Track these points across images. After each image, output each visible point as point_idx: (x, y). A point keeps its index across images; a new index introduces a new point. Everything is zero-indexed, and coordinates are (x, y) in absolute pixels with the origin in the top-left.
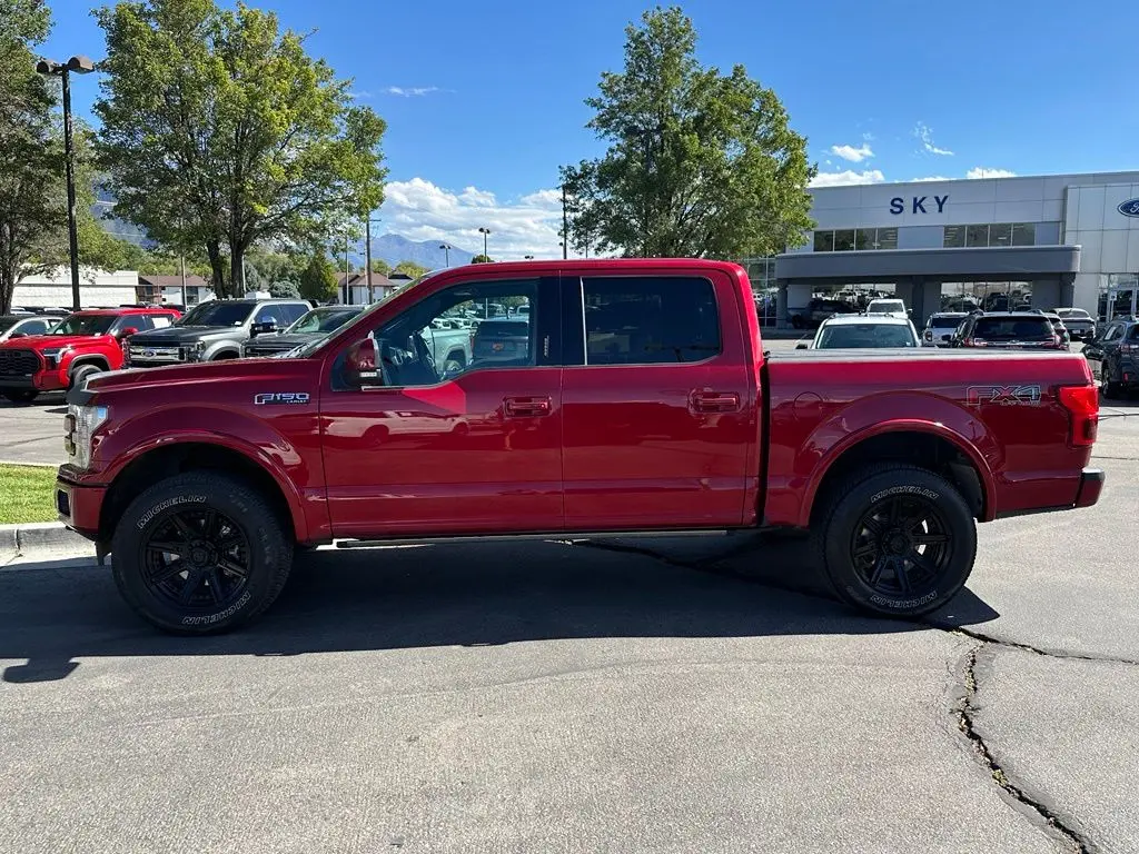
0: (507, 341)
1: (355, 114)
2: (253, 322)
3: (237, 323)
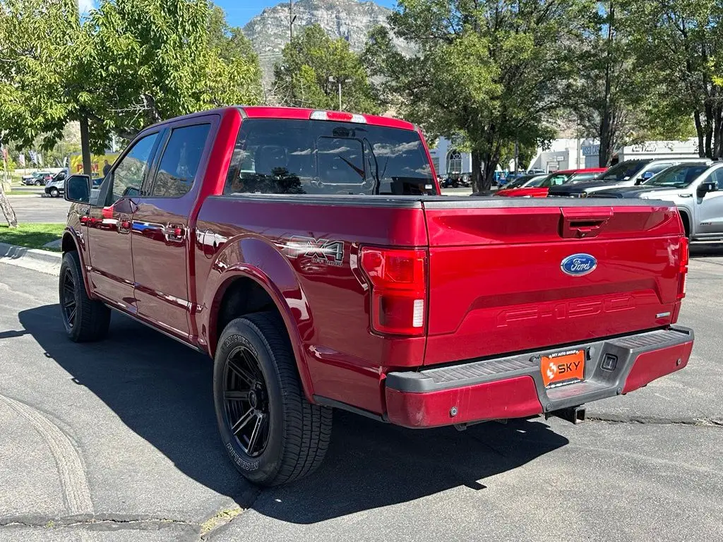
3: (627, 178)
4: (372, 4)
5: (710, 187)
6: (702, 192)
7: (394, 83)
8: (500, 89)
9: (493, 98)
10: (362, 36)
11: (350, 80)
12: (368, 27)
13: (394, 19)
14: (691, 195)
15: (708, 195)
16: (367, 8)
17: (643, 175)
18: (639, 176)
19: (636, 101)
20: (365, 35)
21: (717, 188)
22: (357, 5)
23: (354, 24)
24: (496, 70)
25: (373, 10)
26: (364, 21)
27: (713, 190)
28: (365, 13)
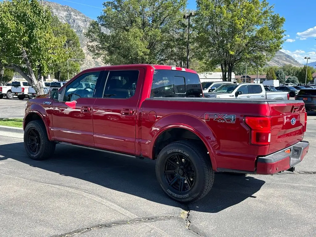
0: (310, 97)
1: (274, 17)
2: (210, 89)
3: (205, 89)
4: (68, 7)
5: (240, 93)
6: (237, 94)
7: (100, 46)
8: (148, 51)
9: (145, 55)
10: (64, 21)
11: (72, 42)
12: (66, 17)
13: (101, 18)
14: (233, 96)
15: (239, 96)
16: (66, 8)
17: (211, 88)
18: (210, 88)
19: (201, 59)
20: (65, 20)
21: (242, 93)
22: (61, 7)
23: (60, 15)
24: (147, 43)
25: (68, 9)
26: (65, 14)
27: (241, 94)
28: (65, 11)
